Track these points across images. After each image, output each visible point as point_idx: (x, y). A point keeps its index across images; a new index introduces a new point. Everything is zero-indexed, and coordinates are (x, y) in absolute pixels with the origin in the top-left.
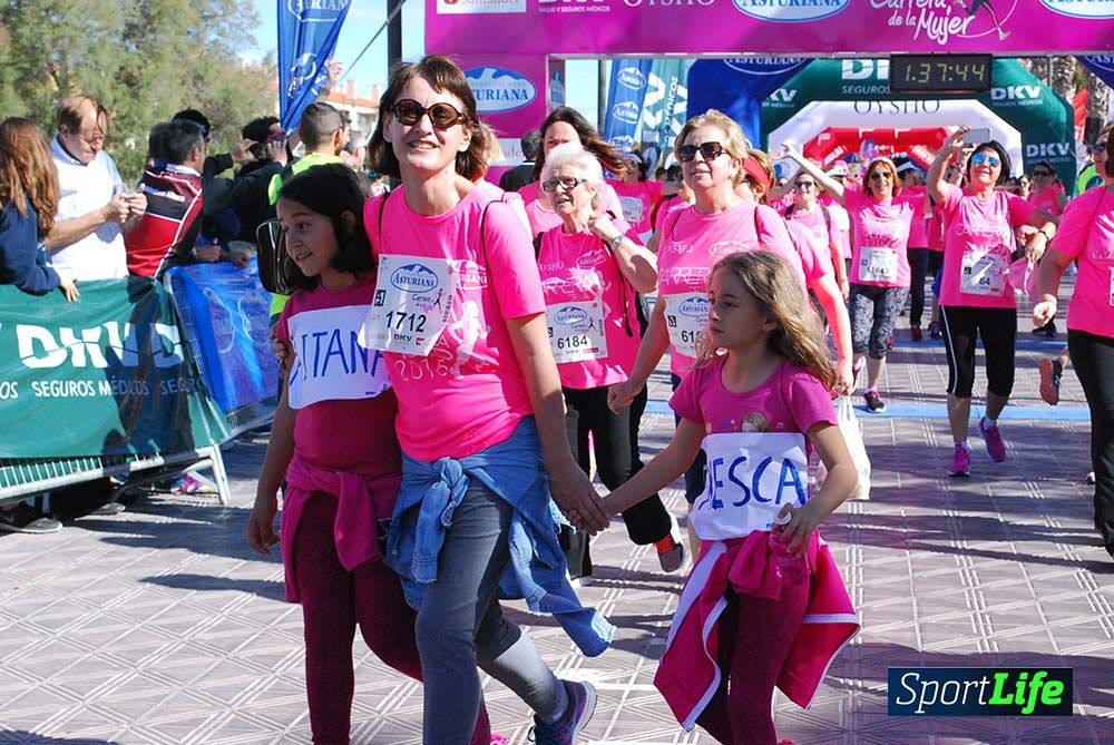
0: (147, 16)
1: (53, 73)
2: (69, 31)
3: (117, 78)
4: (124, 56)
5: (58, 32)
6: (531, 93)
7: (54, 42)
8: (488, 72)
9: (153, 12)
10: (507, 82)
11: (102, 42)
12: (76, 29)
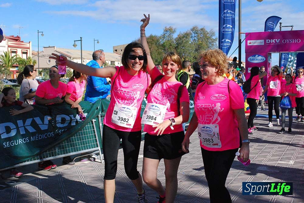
0: (199, 47)
1: (183, 57)
2: (186, 50)
3: (194, 58)
4: (195, 54)
5: (184, 50)
6: (265, 60)
7: (183, 52)
8: (257, 56)
9: (200, 47)
10: (260, 57)
11: (191, 52)
12: (187, 50)
